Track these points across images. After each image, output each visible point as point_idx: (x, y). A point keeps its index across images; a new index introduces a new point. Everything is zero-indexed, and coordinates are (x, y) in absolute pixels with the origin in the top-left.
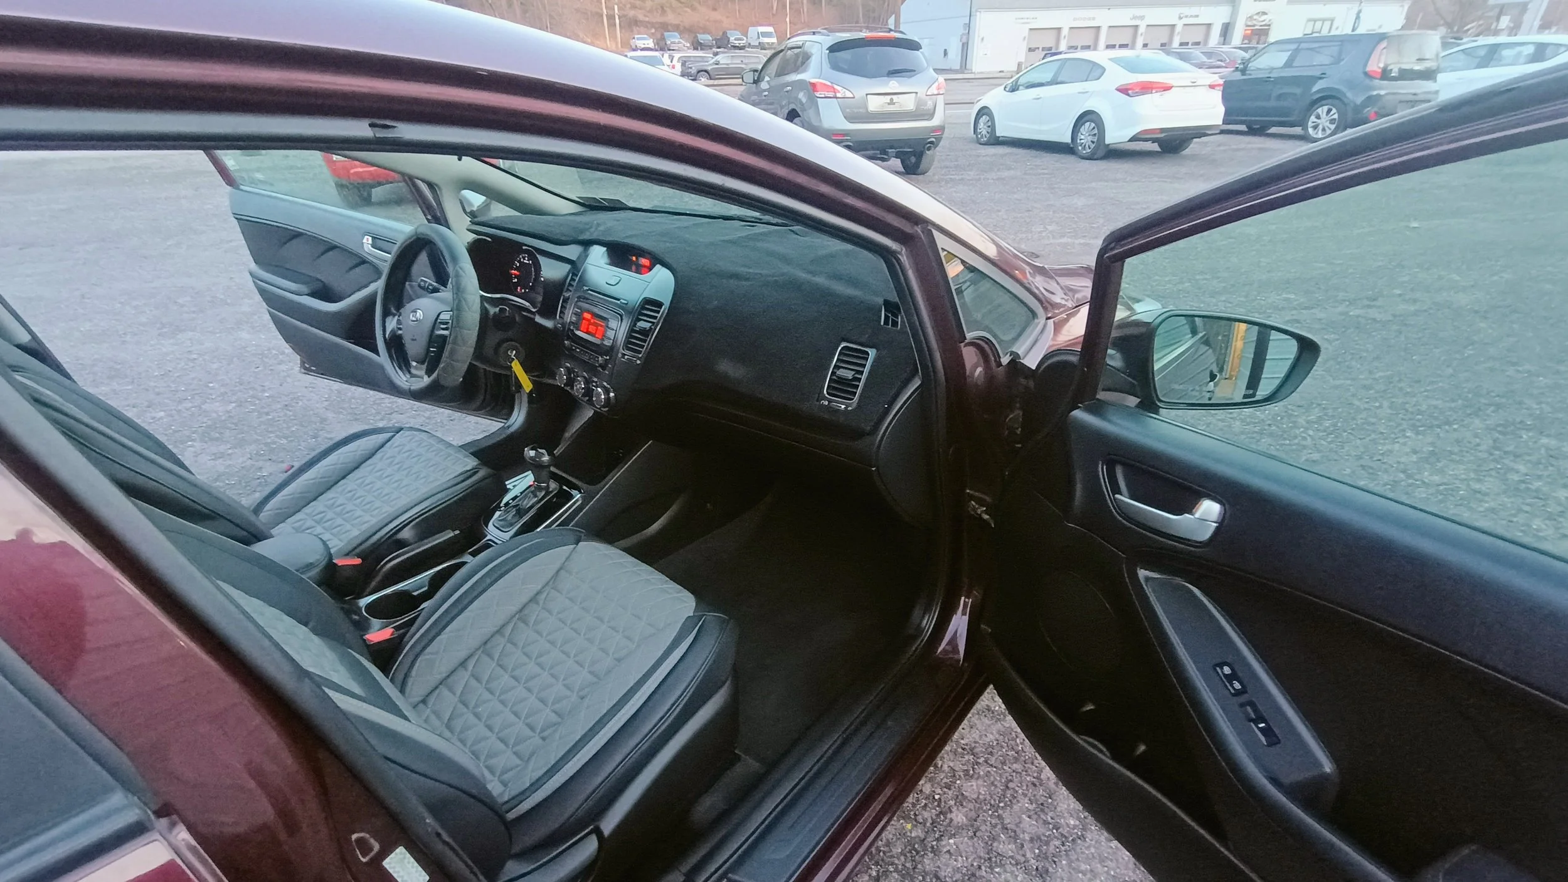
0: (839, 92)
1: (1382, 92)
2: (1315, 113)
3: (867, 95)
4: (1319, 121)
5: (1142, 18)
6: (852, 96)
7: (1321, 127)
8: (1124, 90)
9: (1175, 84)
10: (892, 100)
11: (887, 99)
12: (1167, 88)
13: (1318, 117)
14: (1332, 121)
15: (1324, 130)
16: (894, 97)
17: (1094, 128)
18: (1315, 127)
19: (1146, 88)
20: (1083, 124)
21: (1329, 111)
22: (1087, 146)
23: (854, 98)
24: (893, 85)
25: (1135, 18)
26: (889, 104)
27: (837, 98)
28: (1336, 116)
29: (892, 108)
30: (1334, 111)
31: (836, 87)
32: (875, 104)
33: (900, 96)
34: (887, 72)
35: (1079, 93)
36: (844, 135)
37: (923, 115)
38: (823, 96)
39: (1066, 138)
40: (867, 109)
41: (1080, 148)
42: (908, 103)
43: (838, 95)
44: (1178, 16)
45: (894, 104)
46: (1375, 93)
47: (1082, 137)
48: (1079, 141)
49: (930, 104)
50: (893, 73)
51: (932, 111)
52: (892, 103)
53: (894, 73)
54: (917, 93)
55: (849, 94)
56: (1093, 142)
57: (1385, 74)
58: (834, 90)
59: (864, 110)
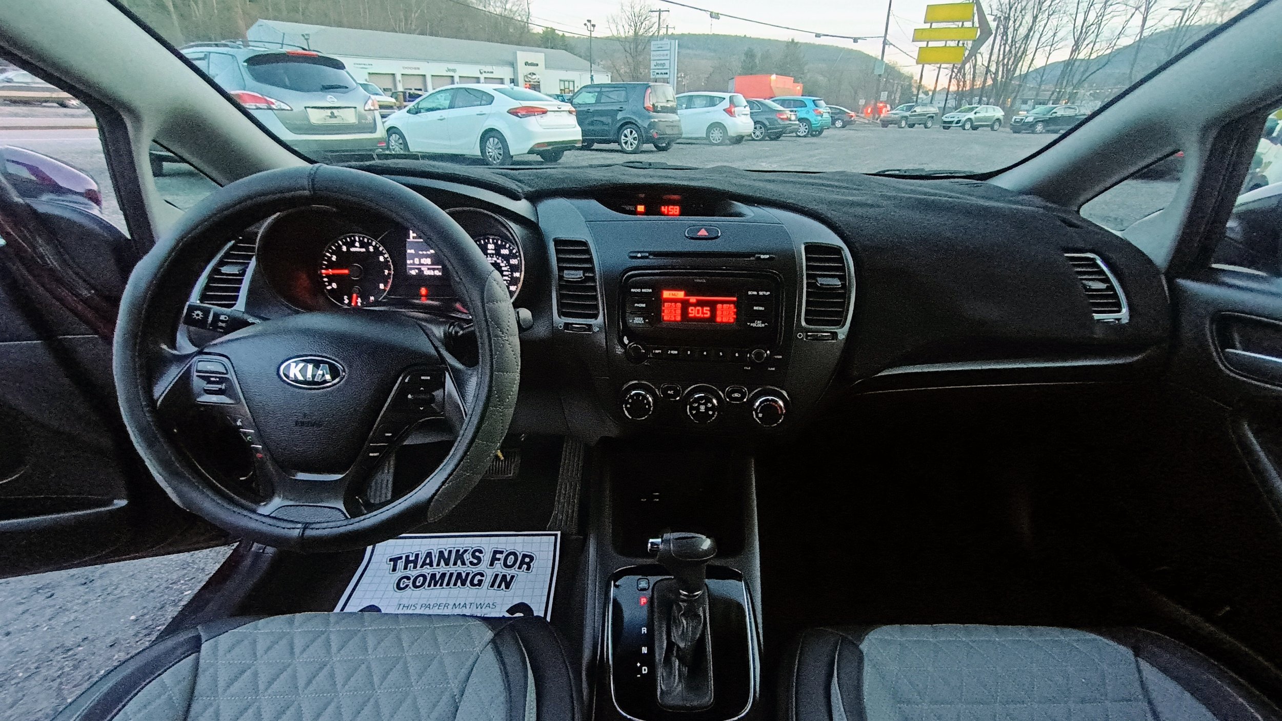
0: (273, 104)
1: (656, 120)
2: (623, 134)
3: (305, 107)
4: (627, 139)
5: (454, 71)
6: (289, 108)
7: (629, 142)
8: (514, 112)
9: (549, 110)
10: (332, 113)
11: (329, 112)
12: (544, 112)
13: (626, 136)
14: (635, 139)
15: (631, 144)
16: (335, 111)
17: (498, 143)
18: (626, 143)
19: (531, 112)
20: (488, 139)
21: (631, 132)
22: (496, 157)
23: (292, 110)
24: (330, 99)
25: (449, 70)
26: (331, 117)
27: (272, 109)
28: (636, 135)
29: (333, 121)
30: (634, 132)
31: (268, 98)
32: (316, 117)
33: (339, 110)
35: (478, 115)
37: (364, 128)
38: (255, 107)
39: (477, 152)
40: (308, 120)
41: (490, 159)
42: (349, 117)
43: (273, 106)
45: (335, 117)
46: (652, 120)
47: (490, 150)
48: (488, 154)
49: (370, 118)
50: (326, 89)
51: (372, 126)
52: (333, 116)
54: (355, 108)
55: (284, 106)
56: (500, 154)
57: (655, 109)
58: (267, 102)
59: (305, 122)
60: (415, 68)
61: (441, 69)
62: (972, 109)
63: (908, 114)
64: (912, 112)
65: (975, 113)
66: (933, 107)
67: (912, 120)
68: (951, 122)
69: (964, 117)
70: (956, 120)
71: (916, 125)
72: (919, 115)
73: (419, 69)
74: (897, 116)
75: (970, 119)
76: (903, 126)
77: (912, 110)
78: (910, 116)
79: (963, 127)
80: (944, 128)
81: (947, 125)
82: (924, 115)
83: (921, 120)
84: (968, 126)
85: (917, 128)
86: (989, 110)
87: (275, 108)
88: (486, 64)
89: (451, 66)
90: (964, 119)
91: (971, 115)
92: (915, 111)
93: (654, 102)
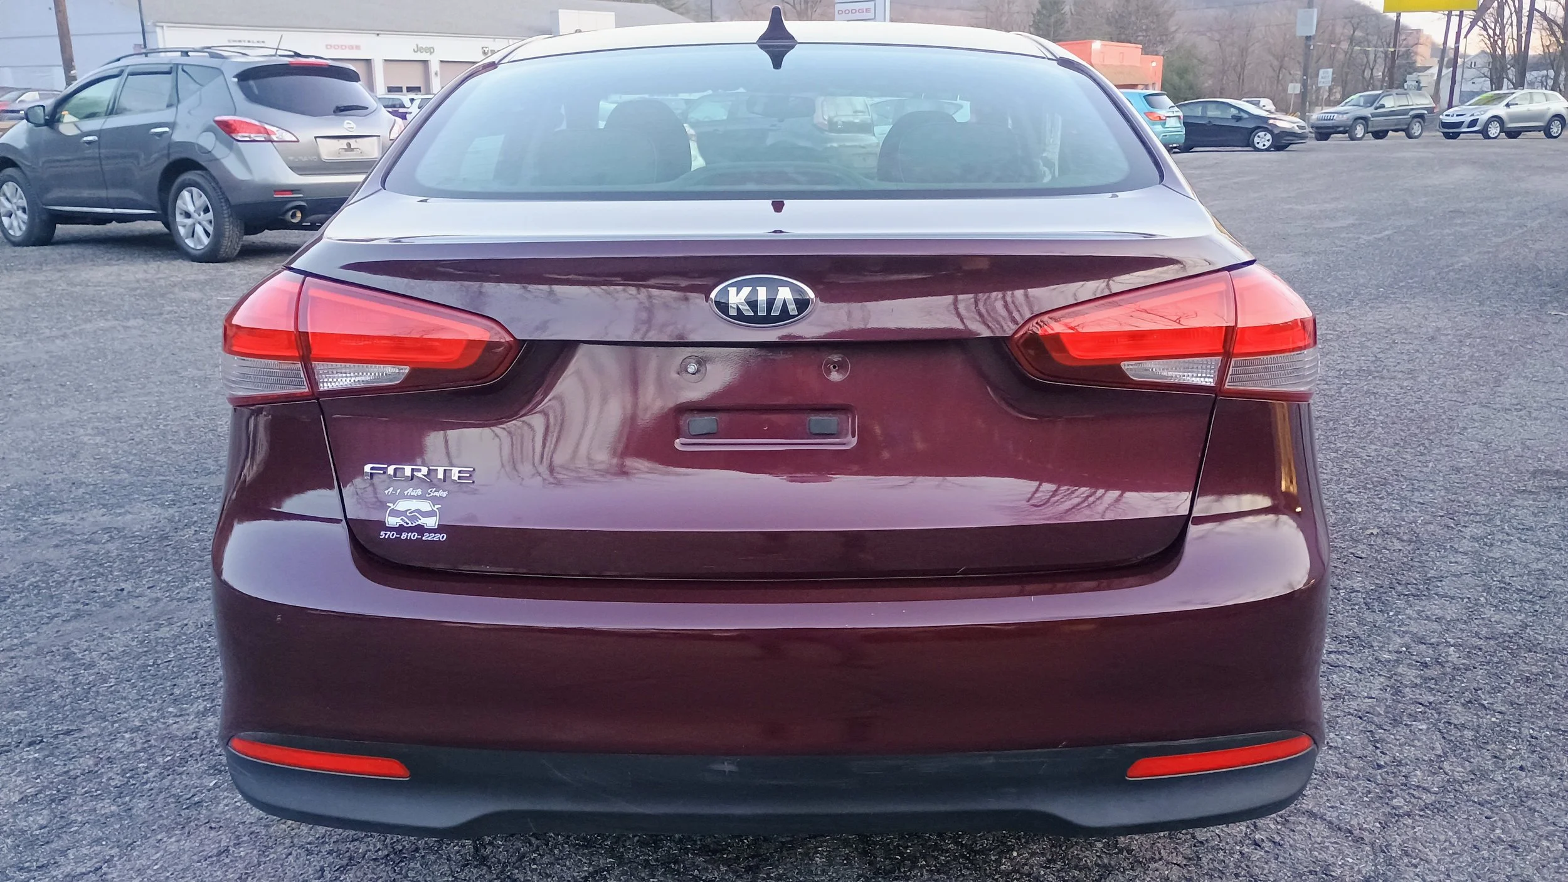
0: (273, 134)
3: (316, 138)
5: (431, 50)
6: (294, 139)
10: (349, 145)
11: (345, 143)
16: (352, 141)
23: (298, 141)
24: (348, 125)
25: (418, 49)
26: (346, 150)
27: (272, 141)
29: (349, 156)
31: (267, 127)
32: (329, 150)
33: (358, 140)
34: (333, 107)
36: (292, 191)
38: (248, 139)
40: (319, 156)
42: (370, 149)
43: (274, 138)
44: (481, 51)
45: (353, 150)
52: (349, 148)
53: (342, 110)
54: (377, 136)
55: (288, 137)
57: (832, 126)
58: (267, 132)
59: (315, 158)
60: (351, 47)
61: (403, 47)
62: (1500, 98)
63: (1367, 112)
64: (1376, 108)
65: (1508, 105)
66: (1421, 95)
67: (1378, 123)
68: (1459, 124)
69: (1485, 113)
70: (1467, 119)
71: (1390, 133)
72: (1393, 113)
73: (358, 47)
74: (1345, 117)
75: (1497, 118)
76: (1359, 136)
77: (1376, 104)
78: (1374, 115)
79: (1484, 133)
80: (1448, 136)
81: (1452, 131)
82: (1405, 112)
83: (1399, 122)
84: (1494, 130)
85: (1393, 137)
86: (1536, 98)
87: (276, 139)
88: (495, 35)
89: (425, 41)
90: (1484, 118)
91: (1500, 110)
92: (1383, 106)
93: (832, 114)
